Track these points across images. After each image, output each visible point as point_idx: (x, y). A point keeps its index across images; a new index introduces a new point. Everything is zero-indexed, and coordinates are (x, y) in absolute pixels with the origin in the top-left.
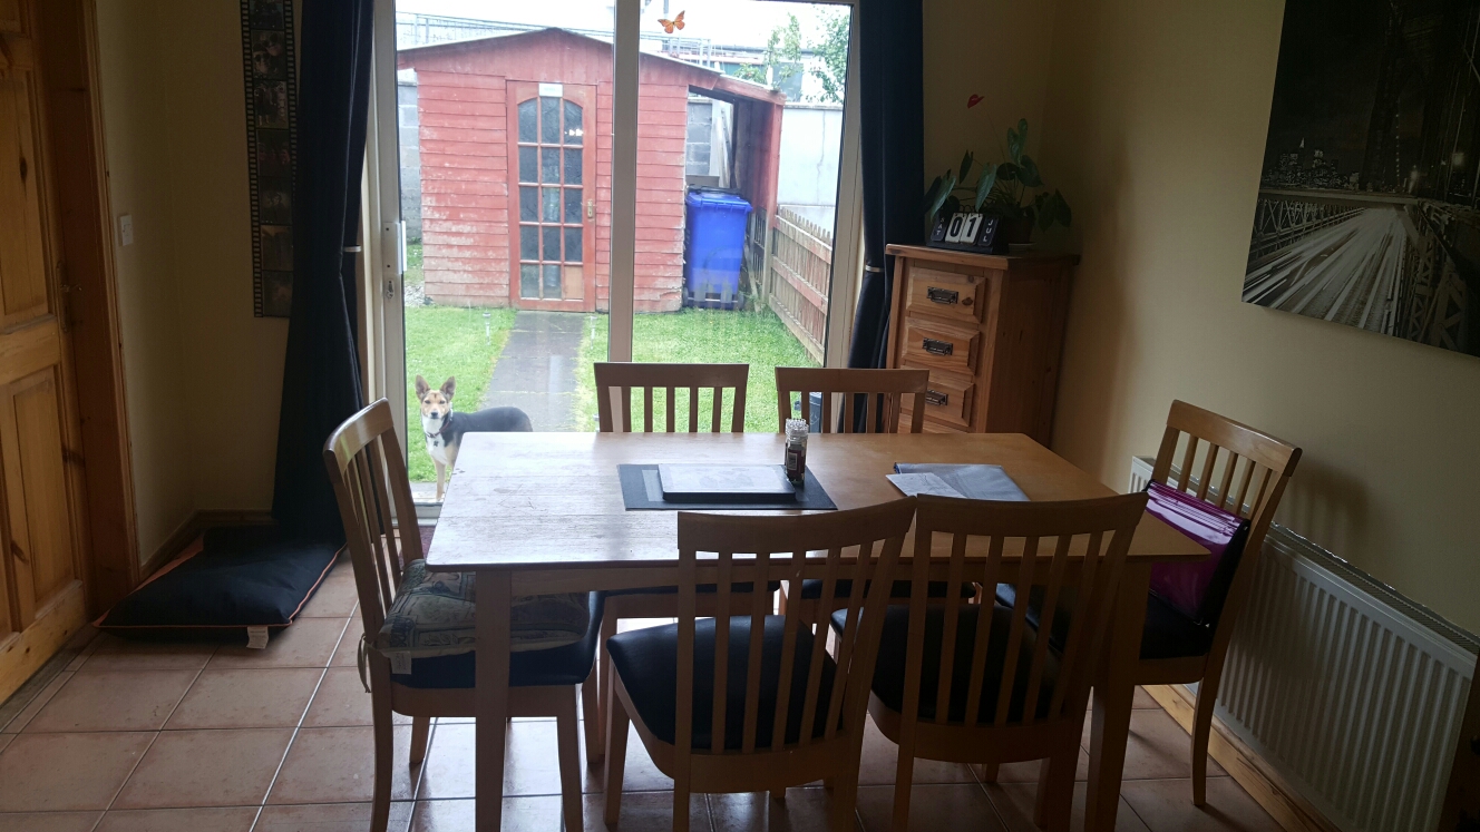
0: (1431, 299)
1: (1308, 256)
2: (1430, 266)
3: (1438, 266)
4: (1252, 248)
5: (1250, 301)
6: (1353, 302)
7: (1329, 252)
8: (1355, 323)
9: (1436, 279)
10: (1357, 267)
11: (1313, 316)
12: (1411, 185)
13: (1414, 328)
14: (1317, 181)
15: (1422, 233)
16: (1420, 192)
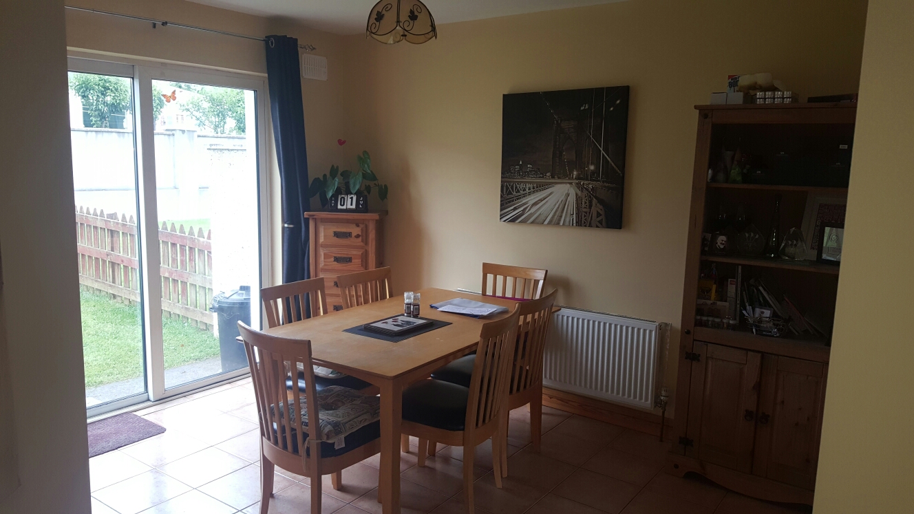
0: (590, 213)
1: (531, 203)
2: (587, 202)
3: (591, 202)
4: (501, 201)
5: (505, 221)
6: (556, 217)
7: (541, 200)
8: (558, 224)
9: (590, 206)
10: (555, 205)
11: (538, 223)
12: (574, 176)
13: (585, 223)
14: (531, 176)
15: (582, 191)
16: (578, 178)
